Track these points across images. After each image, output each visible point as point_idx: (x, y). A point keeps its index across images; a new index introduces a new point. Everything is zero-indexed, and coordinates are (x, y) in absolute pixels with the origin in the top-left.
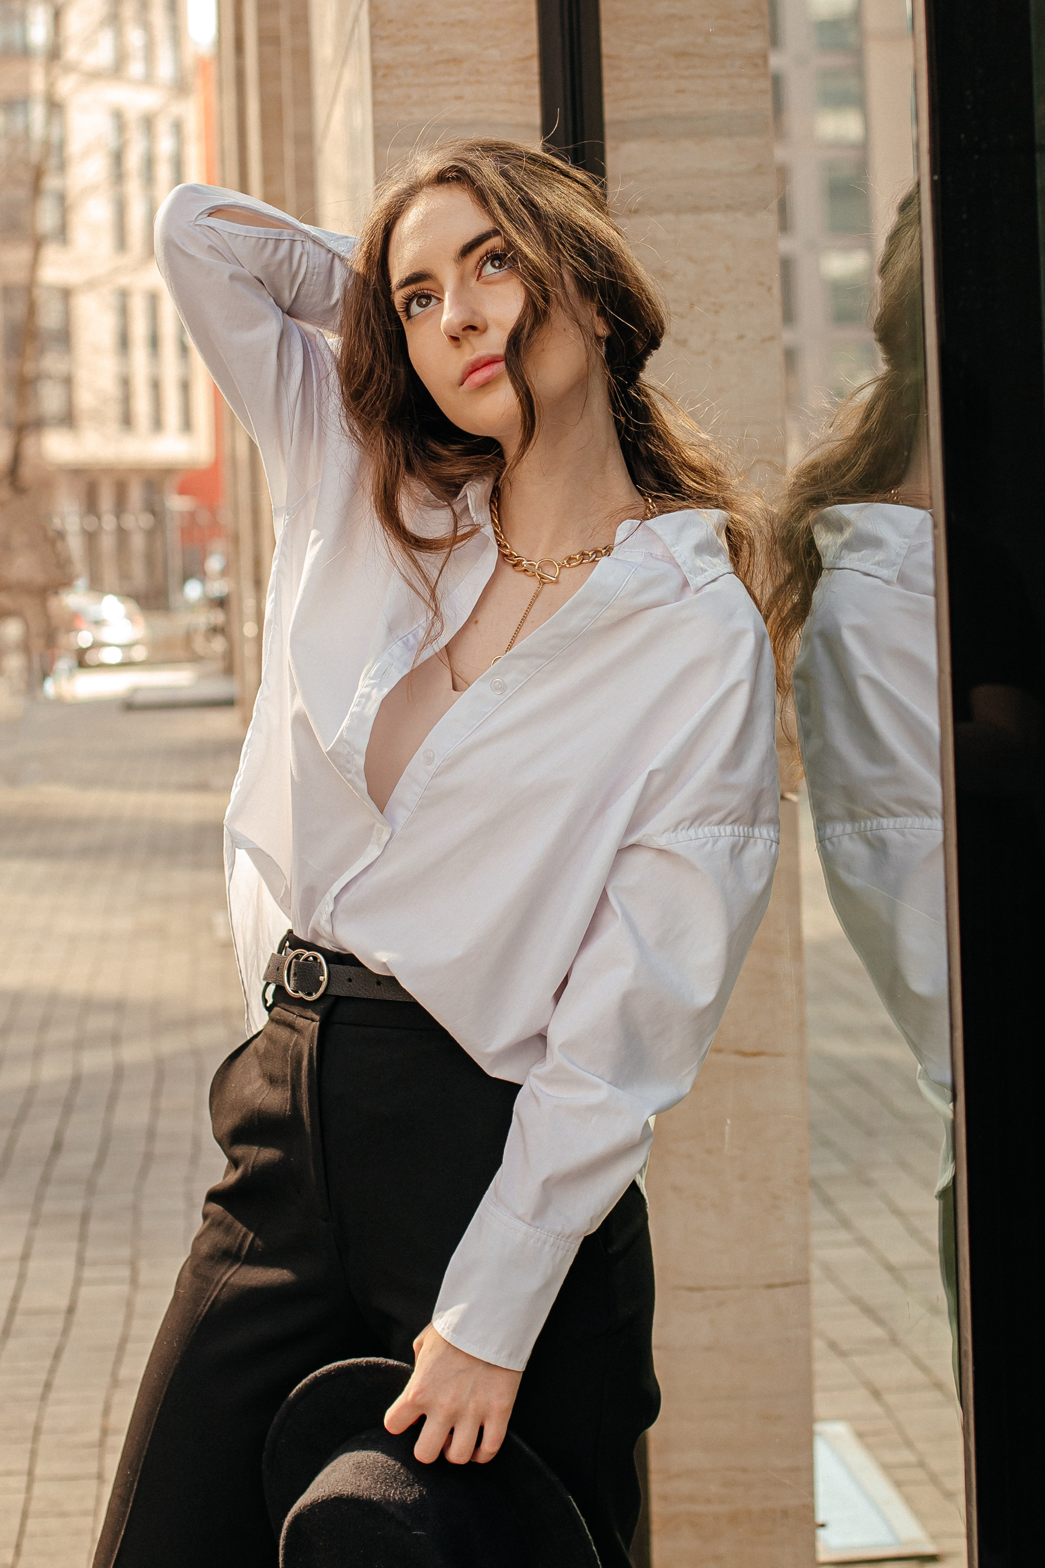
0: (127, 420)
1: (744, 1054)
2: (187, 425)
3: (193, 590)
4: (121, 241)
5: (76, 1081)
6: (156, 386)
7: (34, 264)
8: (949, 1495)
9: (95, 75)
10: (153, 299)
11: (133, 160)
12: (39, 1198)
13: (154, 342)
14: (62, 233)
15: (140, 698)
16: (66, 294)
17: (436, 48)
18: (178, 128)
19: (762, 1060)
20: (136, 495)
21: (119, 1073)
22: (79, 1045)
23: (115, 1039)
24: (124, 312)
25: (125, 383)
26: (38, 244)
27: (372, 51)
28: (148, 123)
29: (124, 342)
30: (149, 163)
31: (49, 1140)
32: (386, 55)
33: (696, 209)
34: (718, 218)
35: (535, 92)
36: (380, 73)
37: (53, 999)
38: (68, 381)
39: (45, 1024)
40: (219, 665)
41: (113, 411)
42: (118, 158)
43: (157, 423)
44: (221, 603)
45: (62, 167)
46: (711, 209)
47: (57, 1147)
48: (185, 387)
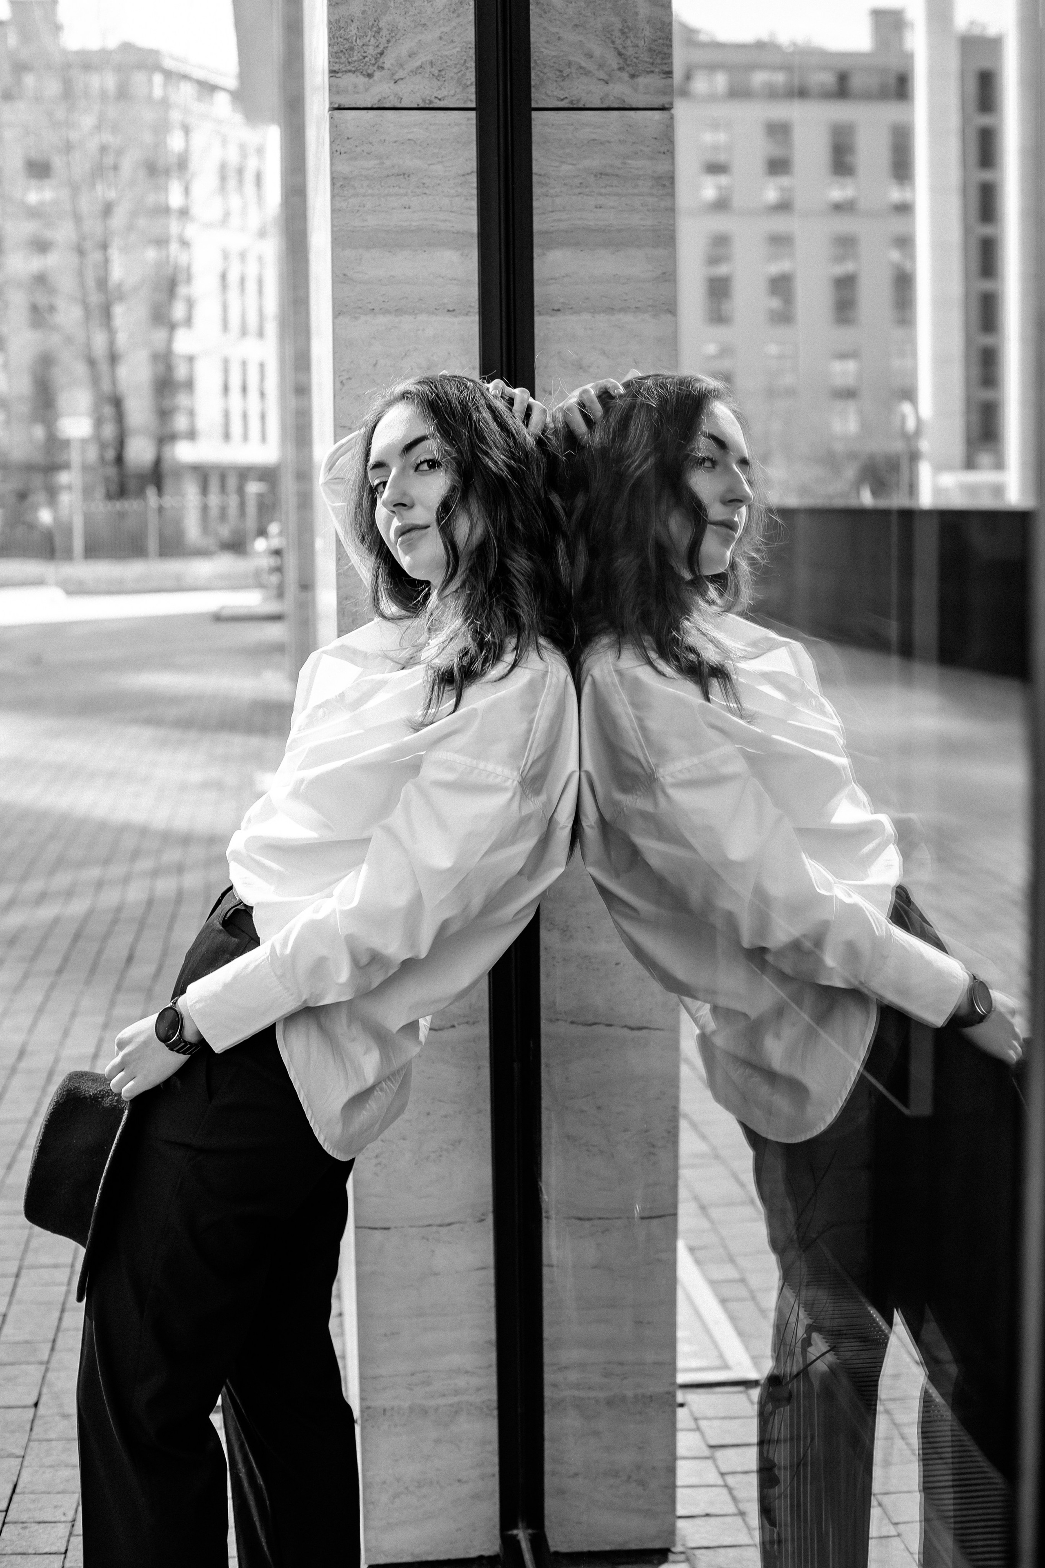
0: (227, 436)
1: (632, 1029)
2: (264, 438)
3: (260, 545)
4: (225, 325)
5: (150, 903)
6: (245, 416)
7: (170, 341)
8: (763, 1312)
9: (209, 225)
10: (262, 366)
11: (233, 278)
12: (112, 1003)
13: (244, 389)
14: (188, 321)
15: (226, 613)
16: (191, 359)
17: (388, 163)
18: (260, 259)
19: (644, 1032)
20: (232, 482)
21: (180, 897)
22: (155, 873)
23: (180, 869)
24: (226, 371)
25: (227, 415)
26: (172, 327)
27: (332, 164)
28: (243, 256)
29: (226, 389)
30: (243, 280)
31: (125, 954)
32: (344, 168)
33: (610, 310)
34: (628, 318)
35: (474, 204)
36: (338, 184)
37: (144, 831)
38: (191, 413)
39: (136, 855)
40: (274, 592)
41: (219, 430)
42: (224, 277)
43: (245, 437)
44: (277, 553)
45: (189, 280)
46: (624, 310)
47: (130, 959)
48: (263, 417)
